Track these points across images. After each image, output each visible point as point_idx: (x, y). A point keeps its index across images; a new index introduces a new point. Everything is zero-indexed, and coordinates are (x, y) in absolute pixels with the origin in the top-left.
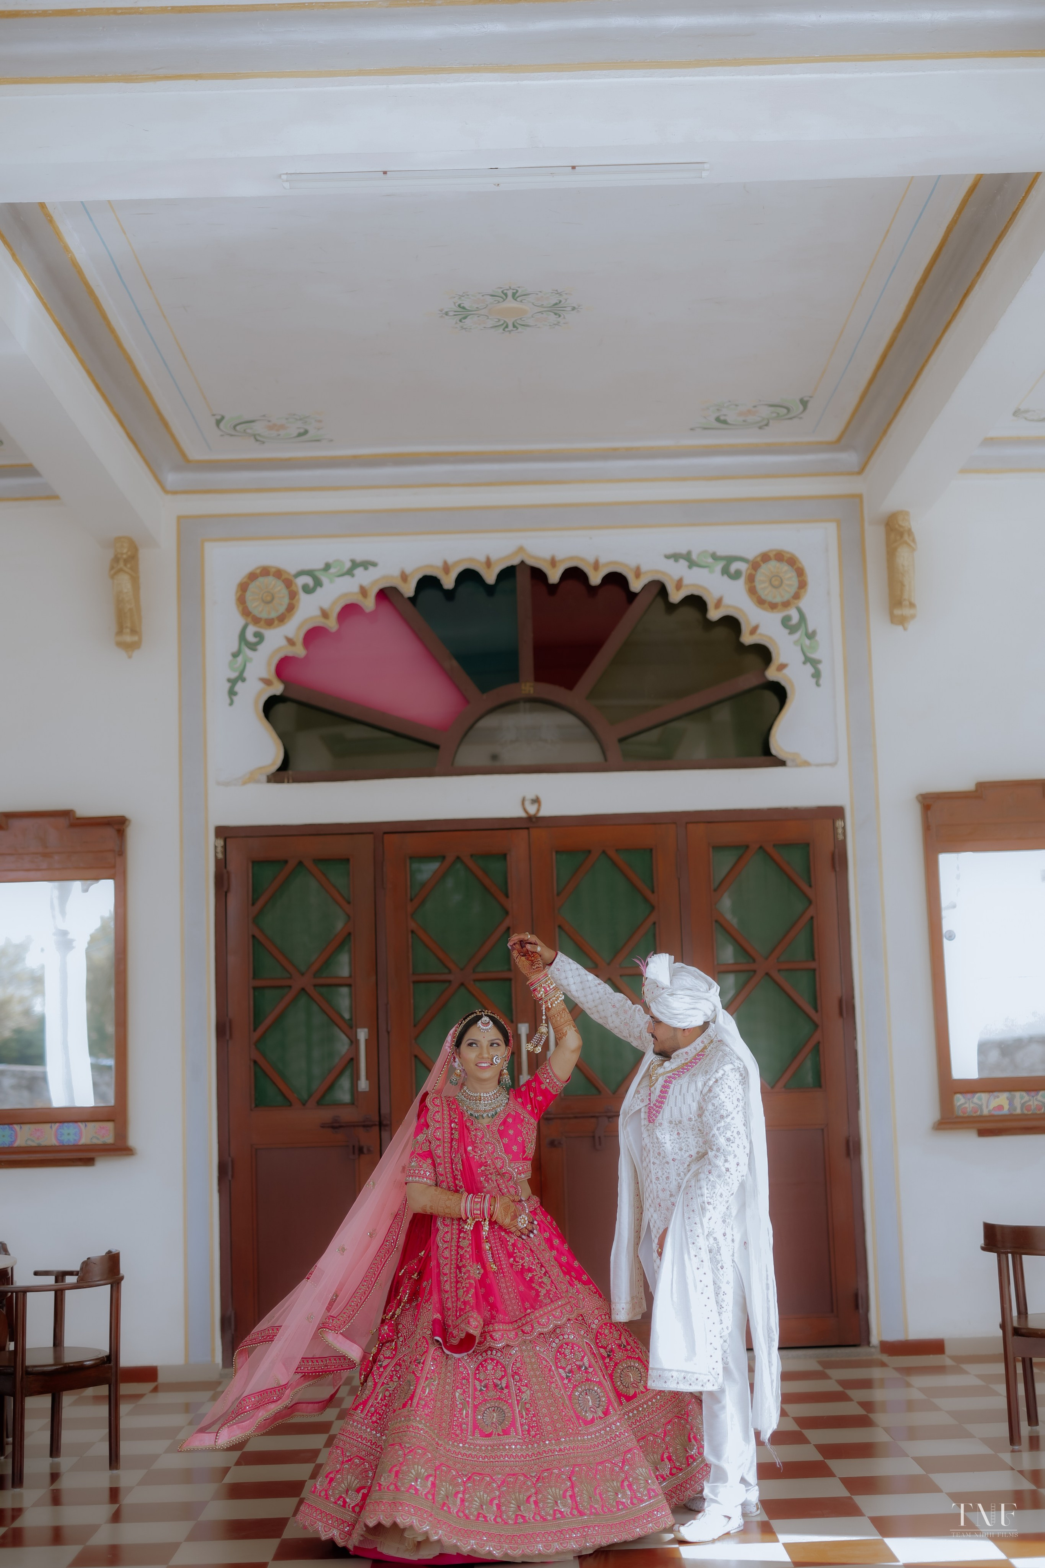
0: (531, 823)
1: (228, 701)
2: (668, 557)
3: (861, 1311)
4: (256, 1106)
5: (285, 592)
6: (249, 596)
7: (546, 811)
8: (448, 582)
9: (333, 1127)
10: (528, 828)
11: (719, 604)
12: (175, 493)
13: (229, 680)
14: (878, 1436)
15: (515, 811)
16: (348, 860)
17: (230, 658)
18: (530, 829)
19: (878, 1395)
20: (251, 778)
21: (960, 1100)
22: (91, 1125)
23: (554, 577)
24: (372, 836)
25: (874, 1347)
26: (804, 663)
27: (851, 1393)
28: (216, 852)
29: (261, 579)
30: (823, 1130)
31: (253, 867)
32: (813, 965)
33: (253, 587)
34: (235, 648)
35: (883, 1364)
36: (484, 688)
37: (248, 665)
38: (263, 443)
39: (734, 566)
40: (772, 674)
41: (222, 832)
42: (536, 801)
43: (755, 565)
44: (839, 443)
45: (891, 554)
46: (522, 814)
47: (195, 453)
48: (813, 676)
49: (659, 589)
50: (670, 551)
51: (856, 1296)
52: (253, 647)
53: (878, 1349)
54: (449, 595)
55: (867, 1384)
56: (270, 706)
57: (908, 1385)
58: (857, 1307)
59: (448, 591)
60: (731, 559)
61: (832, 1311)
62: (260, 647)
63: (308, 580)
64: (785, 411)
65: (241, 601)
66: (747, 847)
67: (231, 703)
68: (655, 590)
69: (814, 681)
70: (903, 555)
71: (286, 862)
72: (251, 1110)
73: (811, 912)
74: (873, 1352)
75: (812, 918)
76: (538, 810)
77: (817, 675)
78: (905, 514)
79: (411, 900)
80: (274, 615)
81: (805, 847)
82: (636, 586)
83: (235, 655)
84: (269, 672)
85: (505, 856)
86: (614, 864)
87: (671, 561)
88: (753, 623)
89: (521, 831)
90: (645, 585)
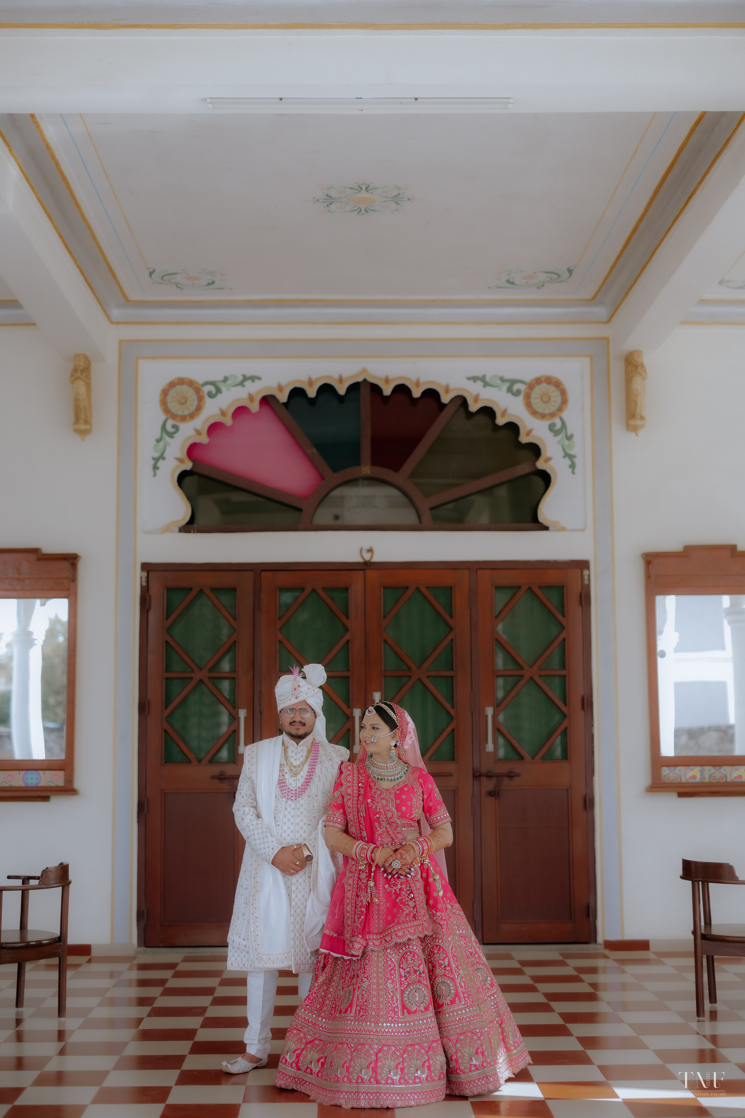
0: (367, 566)
1: (152, 473)
2: (469, 379)
3: (591, 919)
4: (166, 762)
5: (195, 396)
6: (169, 398)
7: (378, 557)
8: (312, 393)
9: (221, 779)
10: (364, 570)
11: (504, 413)
12: (118, 323)
13: (154, 459)
14: (600, 1007)
15: (354, 557)
16: (235, 589)
17: (155, 442)
18: (366, 571)
19: (601, 978)
20: (167, 529)
21: (665, 771)
22: (48, 773)
23: (387, 391)
24: (252, 573)
25: (599, 944)
26: (564, 457)
27: (583, 976)
28: (141, 581)
29: (178, 387)
30: (567, 790)
31: (167, 592)
32: (564, 673)
33: (172, 392)
34: (158, 435)
35: (606, 957)
36: (335, 469)
37: (168, 449)
38: (182, 289)
39: (516, 387)
40: (541, 465)
41: (146, 567)
42: (370, 550)
43: (531, 386)
44: (594, 300)
45: (628, 380)
46: (360, 560)
47: (133, 296)
48: (570, 467)
49: (462, 402)
50: (471, 375)
51: (588, 908)
52: (171, 435)
53: (603, 946)
54: (312, 402)
55: (593, 970)
56: (182, 478)
57: (623, 972)
58: (588, 916)
59: (311, 399)
60: (513, 382)
61: (571, 918)
62: (176, 436)
63: (212, 389)
64: (556, 276)
65: (164, 403)
66: (519, 587)
67: (155, 475)
68: (459, 402)
69: (571, 470)
70: (637, 382)
71: (191, 589)
72: (162, 765)
73: (563, 635)
74: (598, 947)
75: (564, 639)
76: (372, 557)
77: (573, 466)
78: (639, 352)
79: (280, 619)
80: (186, 413)
81: (561, 589)
82: (445, 399)
83: (158, 441)
84: (182, 453)
85: (346, 590)
86: (424, 596)
87: (471, 382)
88: (529, 427)
89: (359, 572)
90: (452, 399)
